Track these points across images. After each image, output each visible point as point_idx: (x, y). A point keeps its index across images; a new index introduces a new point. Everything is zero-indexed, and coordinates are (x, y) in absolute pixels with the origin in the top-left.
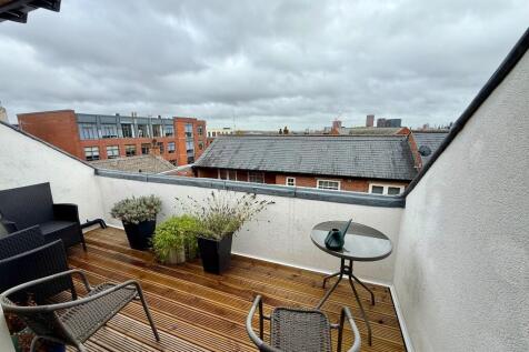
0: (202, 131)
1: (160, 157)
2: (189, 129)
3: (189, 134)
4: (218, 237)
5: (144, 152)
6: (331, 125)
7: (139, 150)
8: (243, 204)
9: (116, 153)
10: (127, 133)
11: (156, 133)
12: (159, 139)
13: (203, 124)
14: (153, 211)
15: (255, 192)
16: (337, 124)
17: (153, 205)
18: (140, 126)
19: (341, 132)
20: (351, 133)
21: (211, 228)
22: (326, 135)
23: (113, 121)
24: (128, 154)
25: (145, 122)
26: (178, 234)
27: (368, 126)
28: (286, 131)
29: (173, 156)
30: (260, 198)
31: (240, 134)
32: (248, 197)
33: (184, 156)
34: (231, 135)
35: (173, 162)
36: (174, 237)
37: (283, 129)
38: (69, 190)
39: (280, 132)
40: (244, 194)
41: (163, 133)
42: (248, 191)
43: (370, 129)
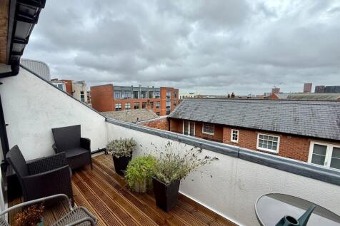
0: (176, 96)
1: (151, 110)
2: (169, 94)
3: (168, 97)
4: (168, 182)
5: (143, 107)
6: (270, 91)
7: (141, 106)
8: (191, 155)
9: (129, 107)
10: (136, 96)
11: (150, 97)
12: (151, 100)
13: (177, 91)
14: (129, 150)
15: (202, 147)
16: (276, 90)
17: (131, 146)
18: (143, 92)
19: (280, 96)
20: (288, 97)
21: (163, 172)
22: (266, 98)
23: (129, 89)
24: (135, 107)
25: (144, 90)
26: (140, 171)
27: (305, 92)
28: (233, 96)
29: (158, 110)
30: (205, 152)
31: (200, 97)
32: (196, 150)
33: (165, 110)
34: (195, 98)
35: (158, 114)
36: (138, 173)
37: (231, 94)
38: (90, 130)
39: (229, 96)
40: (192, 147)
41: (154, 96)
42: (196, 145)
43: (307, 94)
